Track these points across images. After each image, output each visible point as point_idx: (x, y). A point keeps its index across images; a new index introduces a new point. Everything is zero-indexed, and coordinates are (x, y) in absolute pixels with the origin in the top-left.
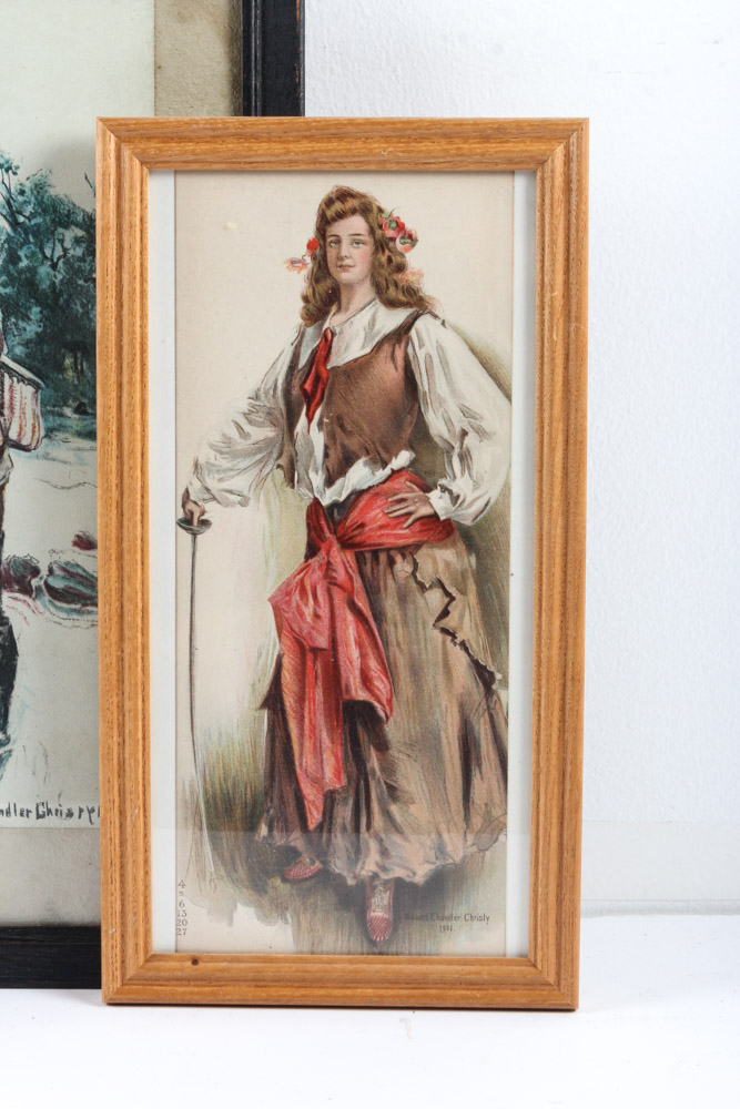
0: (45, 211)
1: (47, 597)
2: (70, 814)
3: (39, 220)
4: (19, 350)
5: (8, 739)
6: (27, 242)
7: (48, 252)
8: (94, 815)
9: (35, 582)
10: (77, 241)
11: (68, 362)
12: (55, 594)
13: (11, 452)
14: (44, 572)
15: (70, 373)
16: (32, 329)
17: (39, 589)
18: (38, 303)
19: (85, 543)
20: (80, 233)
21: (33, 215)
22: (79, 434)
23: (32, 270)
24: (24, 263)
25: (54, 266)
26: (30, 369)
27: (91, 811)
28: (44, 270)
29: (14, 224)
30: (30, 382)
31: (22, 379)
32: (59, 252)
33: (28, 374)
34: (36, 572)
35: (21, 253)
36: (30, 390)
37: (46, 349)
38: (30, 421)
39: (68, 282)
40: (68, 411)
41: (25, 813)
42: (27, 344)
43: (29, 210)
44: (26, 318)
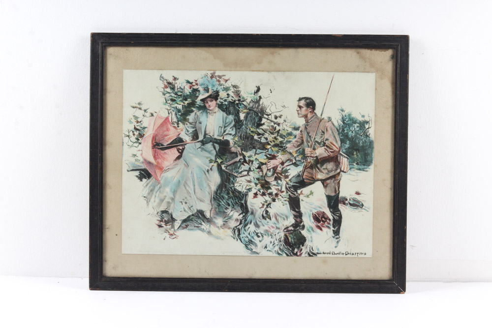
0: (350, 120)
1: (349, 205)
2: (353, 254)
3: (349, 122)
4: (344, 151)
5: (340, 237)
6: (346, 127)
7: (351, 129)
8: (358, 255)
9: (346, 202)
10: (358, 127)
11: (355, 153)
12: (351, 205)
13: (342, 173)
14: (348, 200)
15: (355, 156)
16: (347, 146)
17: (347, 204)
18: (349, 140)
19: (358, 193)
20: (358, 125)
21: (348, 121)
22: (357, 169)
23: (348, 133)
24: (346, 131)
25: (352, 132)
26: (346, 155)
27: (358, 254)
28: (350, 133)
29: (344, 123)
30: (347, 158)
31: (345, 157)
32: (353, 129)
33: (346, 156)
34: (347, 200)
35: (345, 129)
36: (346, 159)
37: (350, 150)
38: (346, 166)
39: (355, 136)
40: (355, 164)
41: (343, 254)
42: (346, 149)
43: (347, 120)
44: (346, 143)
